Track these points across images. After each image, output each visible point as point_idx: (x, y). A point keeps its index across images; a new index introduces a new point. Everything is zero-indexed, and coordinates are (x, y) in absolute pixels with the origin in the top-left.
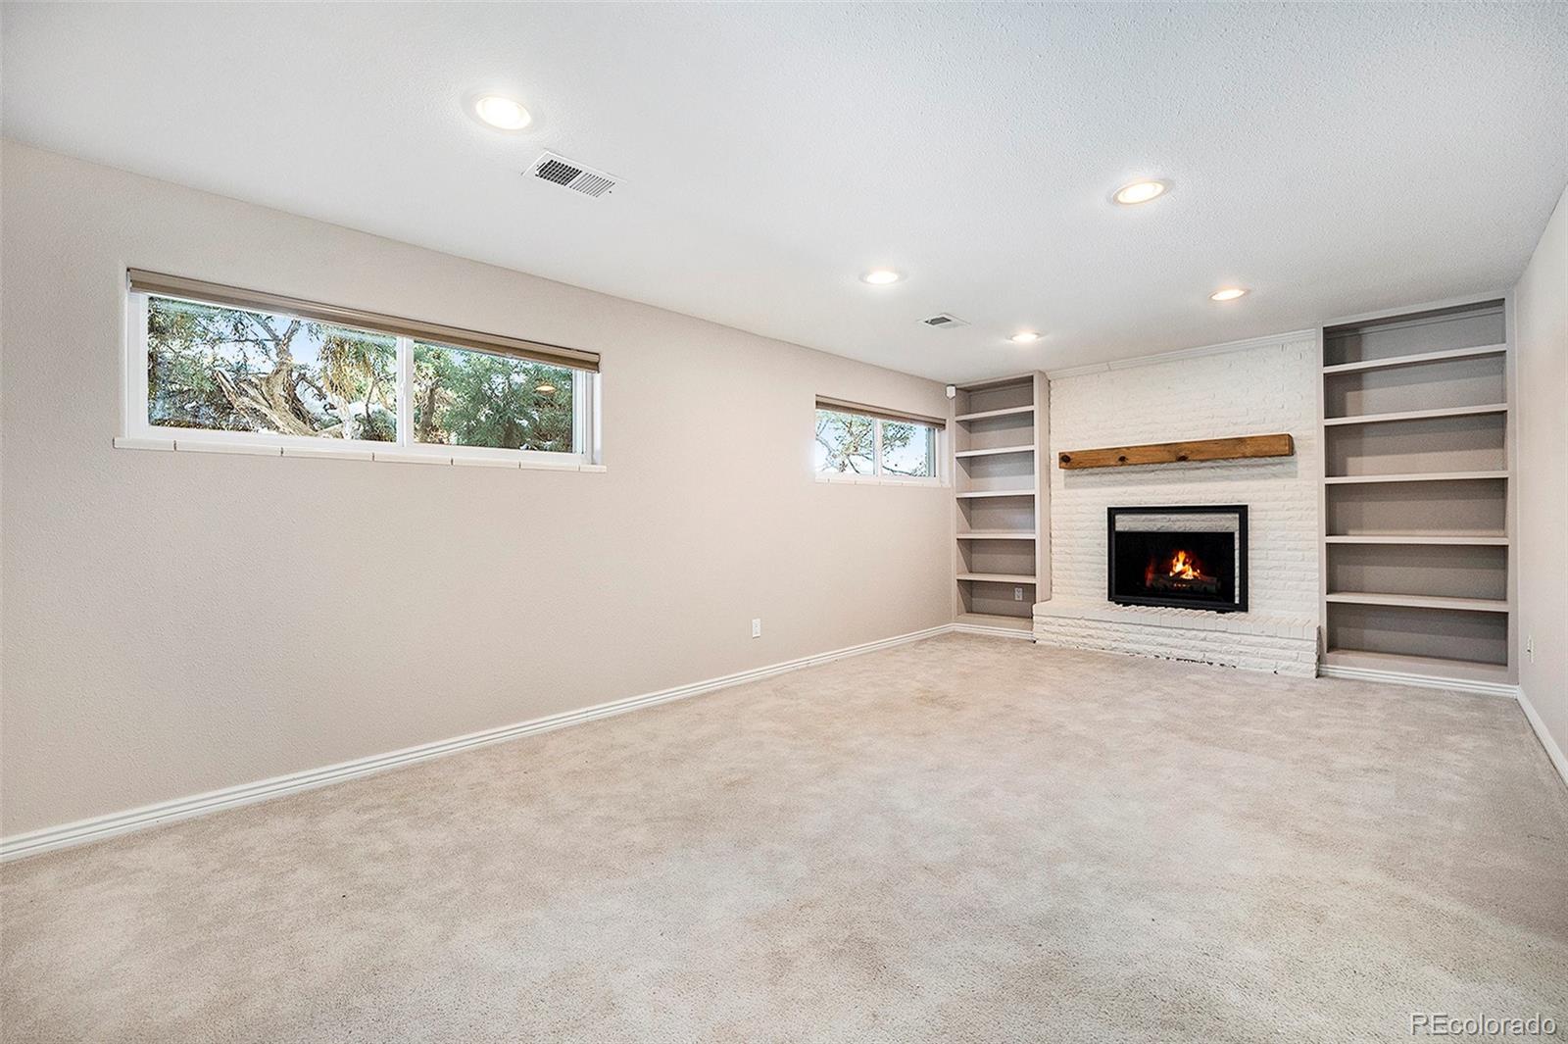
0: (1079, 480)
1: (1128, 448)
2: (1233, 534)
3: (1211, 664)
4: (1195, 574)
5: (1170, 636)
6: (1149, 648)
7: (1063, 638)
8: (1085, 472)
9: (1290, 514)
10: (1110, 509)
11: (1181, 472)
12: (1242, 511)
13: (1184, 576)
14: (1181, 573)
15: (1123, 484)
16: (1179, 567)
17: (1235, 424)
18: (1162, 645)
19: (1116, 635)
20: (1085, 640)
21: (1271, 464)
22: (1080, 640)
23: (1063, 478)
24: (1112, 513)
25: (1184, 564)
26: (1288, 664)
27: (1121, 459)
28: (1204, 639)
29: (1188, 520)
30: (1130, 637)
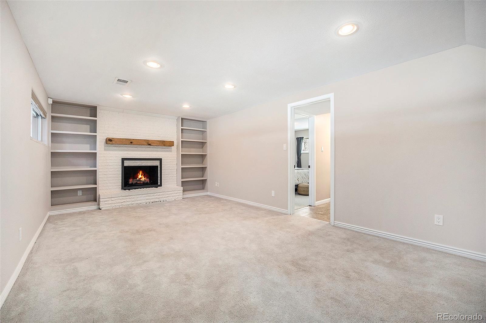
0: (111, 148)
1: (133, 139)
2: (158, 166)
3: (161, 201)
4: (145, 179)
5: (150, 196)
6: (144, 201)
7: (114, 205)
8: (112, 145)
9: (171, 161)
10: (122, 159)
11: (145, 148)
12: (160, 160)
13: (141, 180)
14: (141, 178)
15: (127, 150)
16: (140, 176)
17: (159, 137)
18: (148, 199)
19: (133, 199)
20: (122, 204)
21: (167, 148)
22: (120, 204)
23: (103, 147)
24: (123, 160)
25: (141, 175)
26: (177, 197)
27: (131, 142)
28: (159, 195)
29: (147, 162)
30: (138, 199)
